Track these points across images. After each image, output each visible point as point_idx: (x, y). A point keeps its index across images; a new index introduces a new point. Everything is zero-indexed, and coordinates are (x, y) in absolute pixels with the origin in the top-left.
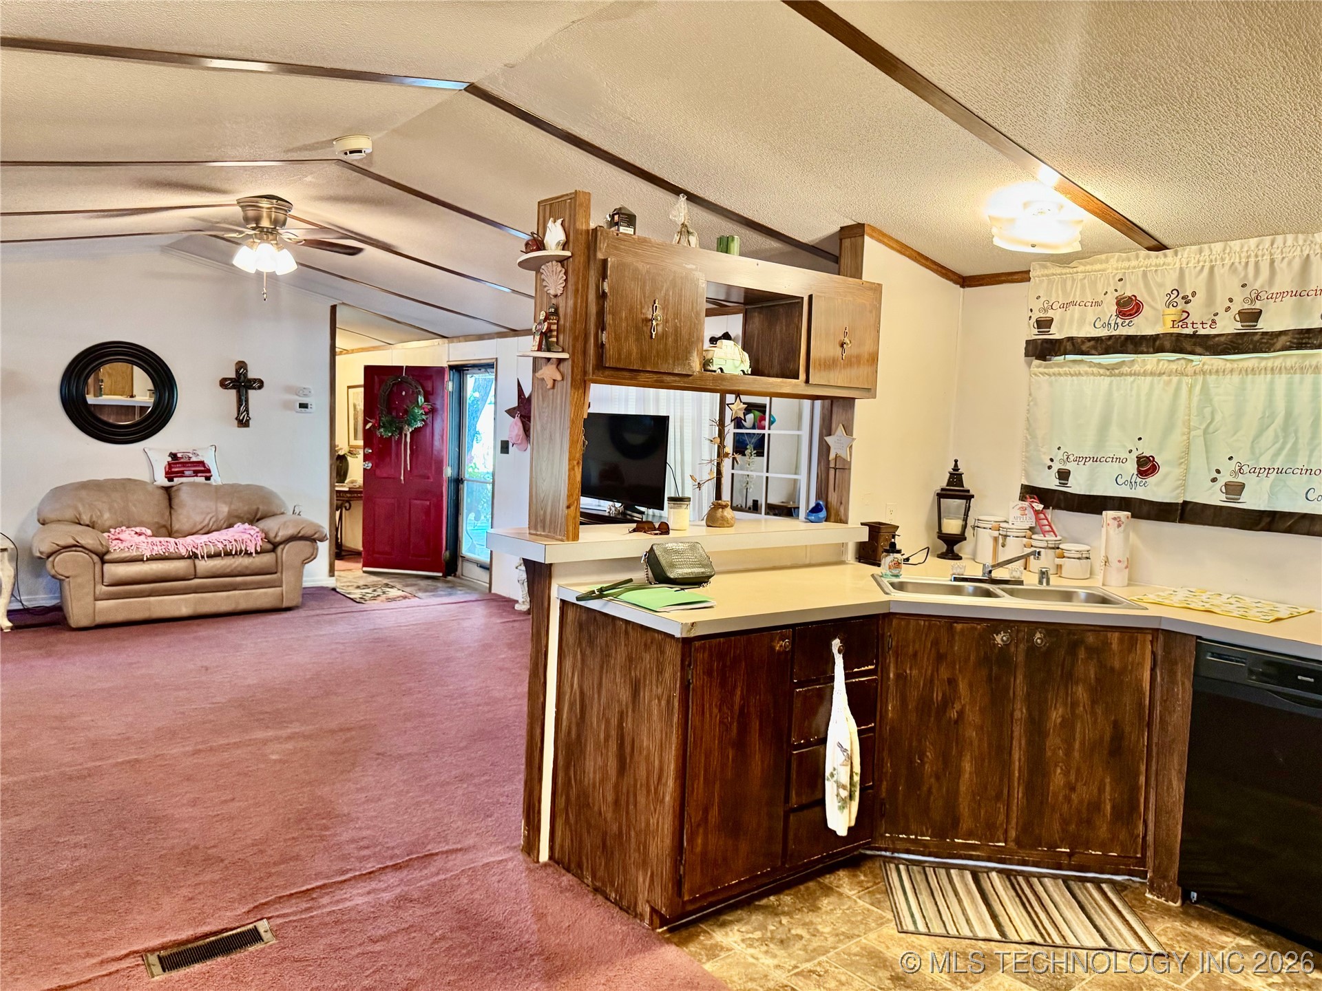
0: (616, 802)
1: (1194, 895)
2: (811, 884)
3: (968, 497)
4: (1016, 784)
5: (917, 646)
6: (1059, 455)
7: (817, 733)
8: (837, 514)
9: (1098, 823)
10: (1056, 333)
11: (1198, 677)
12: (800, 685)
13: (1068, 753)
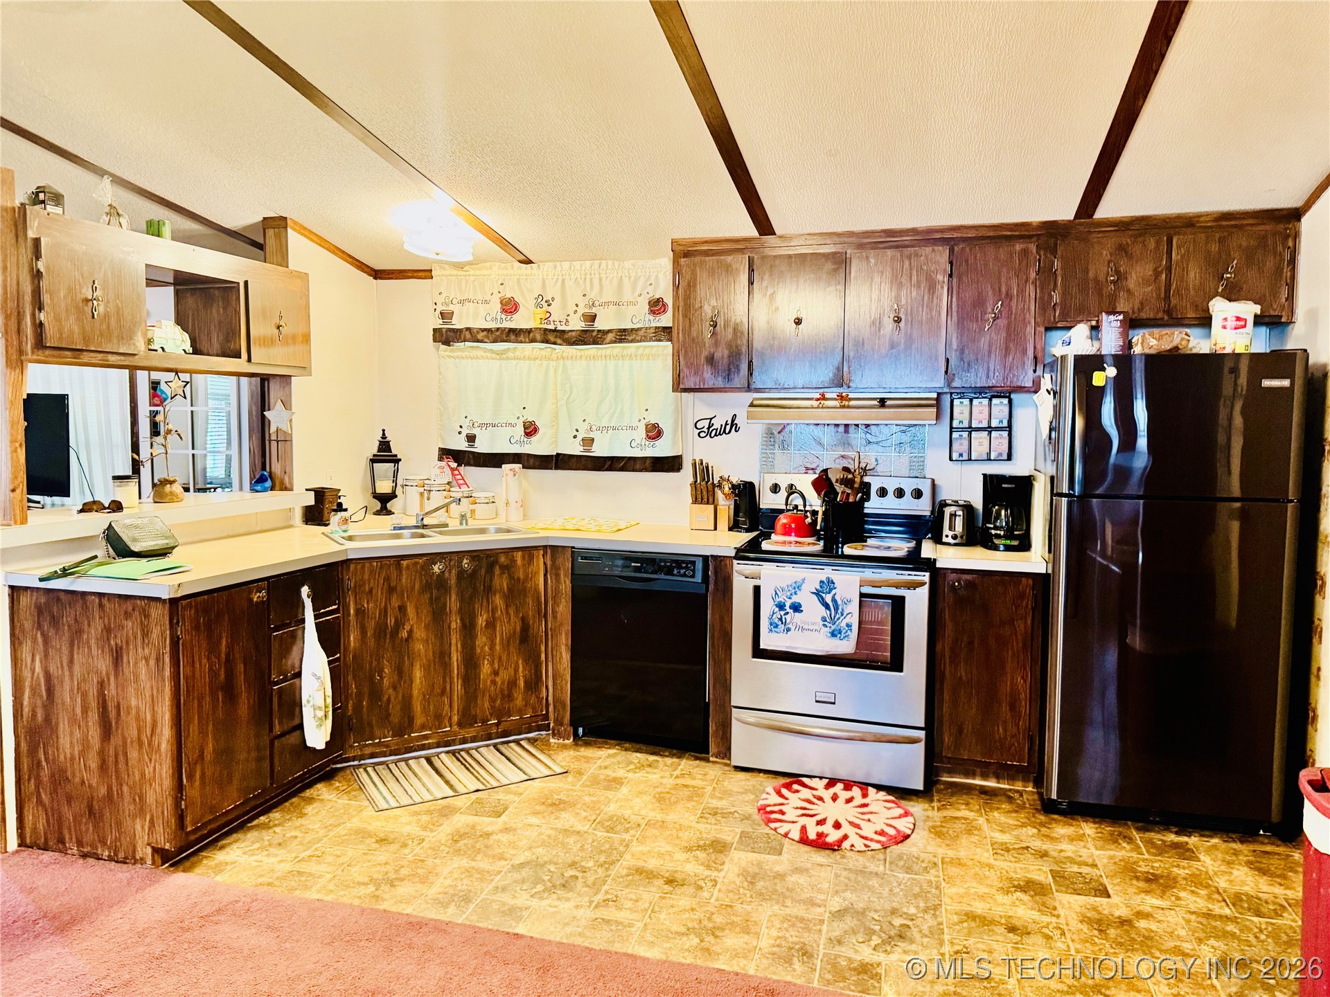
0: (103, 767)
1: (581, 730)
2: (294, 800)
3: (396, 461)
4: (456, 680)
5: (372, 585)
6: (466, 423)
7: (293, 667)
8: (282, 483)
9: (515, 696)
10: (458, 323)
11: (574, 576)
12: (277, 629)
13: (492, 648)
